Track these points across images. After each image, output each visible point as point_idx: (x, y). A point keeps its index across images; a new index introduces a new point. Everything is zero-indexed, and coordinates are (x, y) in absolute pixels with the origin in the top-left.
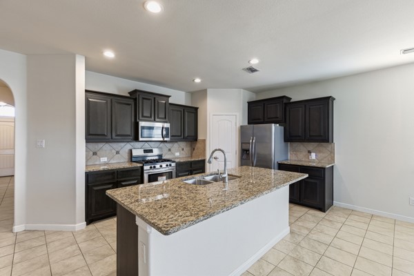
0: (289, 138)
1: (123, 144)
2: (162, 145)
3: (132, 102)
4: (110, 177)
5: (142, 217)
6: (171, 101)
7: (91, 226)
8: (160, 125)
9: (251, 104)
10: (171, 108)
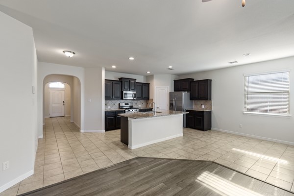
0: (192, 98)
1: (116, 101)
2: (133, 101)
3: (120, 83)
4: (113, 114)
5: (130, 117)
6: (137, 81)
7: (107, 132)
8: (131, 92)
9: (175, 82)
10: (137, 84)
